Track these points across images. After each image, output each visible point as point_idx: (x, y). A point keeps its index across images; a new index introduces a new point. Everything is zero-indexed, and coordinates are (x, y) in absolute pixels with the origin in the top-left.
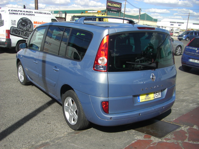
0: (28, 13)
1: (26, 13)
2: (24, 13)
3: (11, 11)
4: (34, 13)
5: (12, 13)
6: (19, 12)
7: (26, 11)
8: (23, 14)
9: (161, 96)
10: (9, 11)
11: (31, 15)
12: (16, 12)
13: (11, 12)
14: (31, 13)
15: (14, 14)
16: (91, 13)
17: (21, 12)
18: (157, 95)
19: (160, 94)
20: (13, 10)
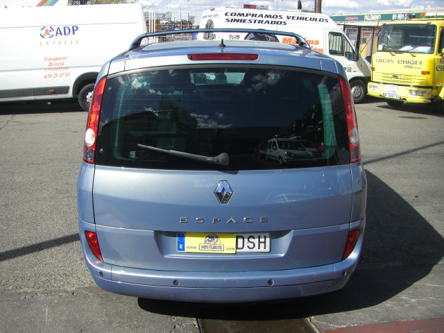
0: (270, 20)
1: (265, 20)
2: (260, 19)
3: (231, 15)
4: (284, 19)
5: (232, 20)
6: (249, 17)
7: (267, 15)
8: (257, 22)
9: (268, 249)
10: (226, 14)
11: (277, 23)
12: (242, 18)
13: (231, 18)
14: (277, 20)
15: (238, 21)
16: (433, 17)
17: (254, 18)
18: (251, 245)
19: (265, 242)
20: (235, 14)
